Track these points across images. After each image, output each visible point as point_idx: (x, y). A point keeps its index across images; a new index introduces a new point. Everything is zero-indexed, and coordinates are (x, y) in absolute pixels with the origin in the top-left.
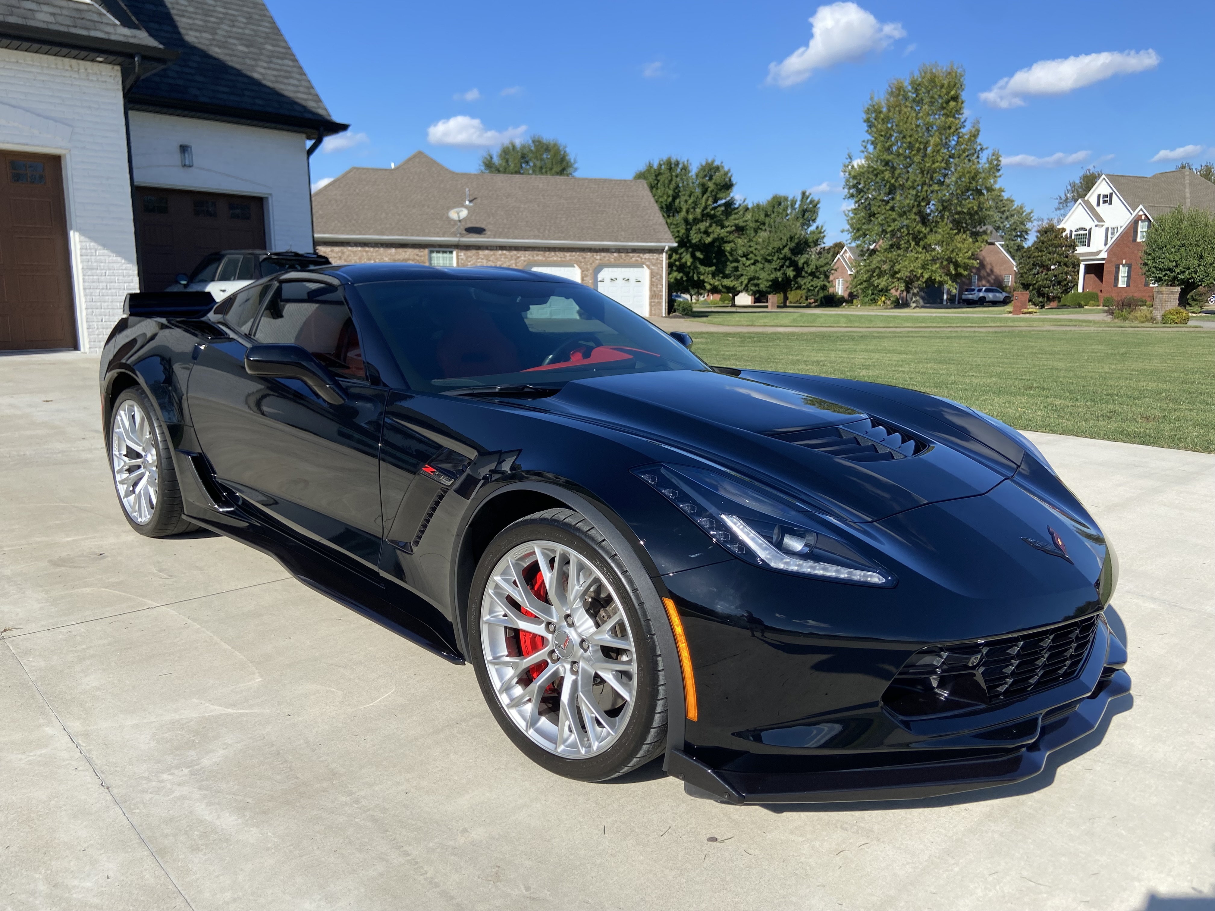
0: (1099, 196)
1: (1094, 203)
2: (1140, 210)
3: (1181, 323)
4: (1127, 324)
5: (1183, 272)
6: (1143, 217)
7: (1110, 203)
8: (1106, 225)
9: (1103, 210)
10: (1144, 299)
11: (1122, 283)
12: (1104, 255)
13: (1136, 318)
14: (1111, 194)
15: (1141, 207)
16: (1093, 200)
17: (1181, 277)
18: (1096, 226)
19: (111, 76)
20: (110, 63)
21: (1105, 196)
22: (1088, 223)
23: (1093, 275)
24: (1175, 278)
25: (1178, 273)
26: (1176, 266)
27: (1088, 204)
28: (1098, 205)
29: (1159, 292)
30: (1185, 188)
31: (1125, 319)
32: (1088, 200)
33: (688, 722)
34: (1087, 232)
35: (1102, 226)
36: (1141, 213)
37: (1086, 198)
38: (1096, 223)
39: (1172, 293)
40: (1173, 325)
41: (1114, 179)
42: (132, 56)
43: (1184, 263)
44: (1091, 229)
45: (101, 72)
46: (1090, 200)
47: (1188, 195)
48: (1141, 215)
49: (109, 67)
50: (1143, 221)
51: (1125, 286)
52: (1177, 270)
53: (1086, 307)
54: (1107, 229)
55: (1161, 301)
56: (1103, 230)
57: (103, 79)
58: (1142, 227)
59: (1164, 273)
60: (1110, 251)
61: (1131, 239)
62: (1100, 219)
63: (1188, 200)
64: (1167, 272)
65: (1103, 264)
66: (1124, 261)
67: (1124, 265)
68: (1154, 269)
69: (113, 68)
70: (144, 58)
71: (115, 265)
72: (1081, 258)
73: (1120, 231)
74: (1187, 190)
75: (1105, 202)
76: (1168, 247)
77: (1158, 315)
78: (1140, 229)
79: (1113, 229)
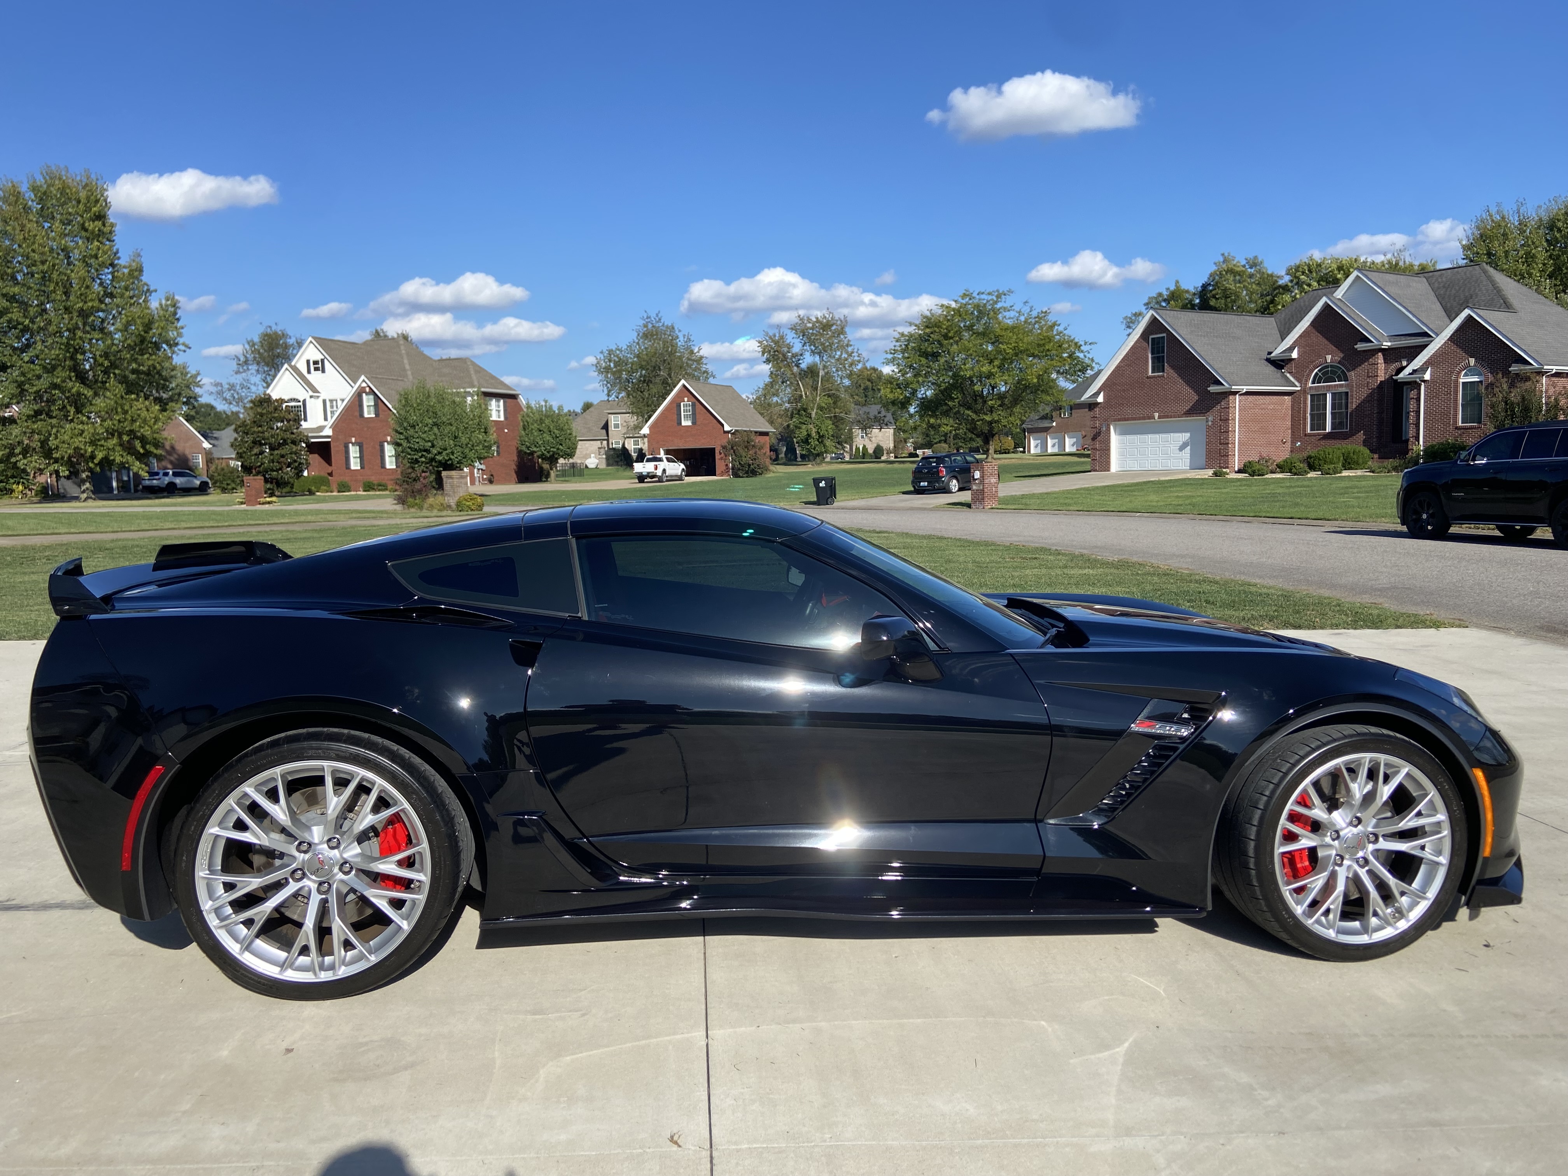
0: (308, 362)
1: (304, 370)
3: (477, 510)
5: (440, 453)
6: (368, 389)
7: (323, 371)
8: (323, 396)
9: (315, 377)
11: (355, 465)
12: (328, 432)
14: (322, 361)
15: (363, 377)
17: (439, 458)
18: (311, 397)
21: (316, 363)
28: (309, 372)
30: (402, 358)
32: (295, 366)
34: (301, 404)
35: (318, 397)
36: (364, 385)
37: (293, 364)
38: (311, 393)
39: (462, 477)
41: (323, 343)
43: (440, 443)
44: (304, 401)
46: (298, 366)
47: (407, 367)
48: (365, 387)
50: (367, 394)
51: (359, 468)
52: (434, 451)
53: (318, 494)
54: (324, 402)
55: (452, 486)
58: (368, 401)
60: (334, 427)
61: (357, 414)
62: (315, 390)
63: (409, 373)
65: (329, 442)
66: (353, 440)
67: (353, 444)
73: (341, 406)
74: (406, 361)
75: (316, 369)
78: (365, 404)
79: (331, 401)
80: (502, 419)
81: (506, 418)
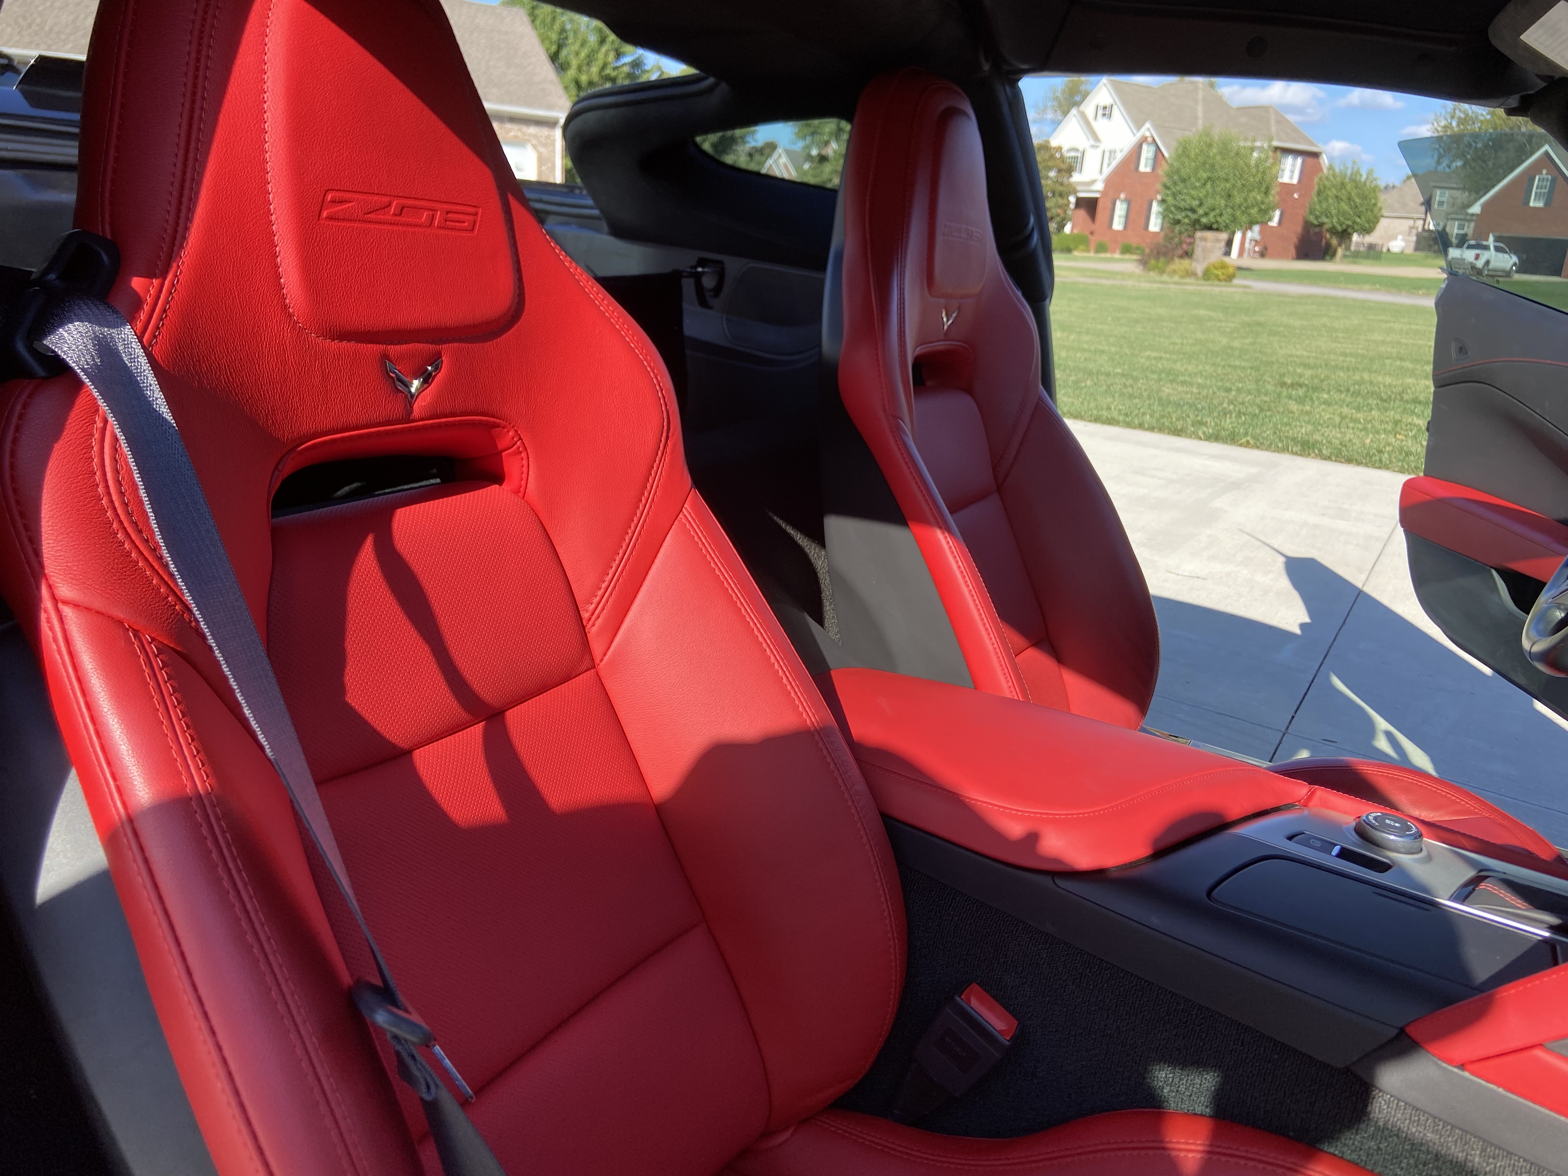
0: (1096, 107)
1: (1091, 116)
2: (1147, 129)
3: (1225, 281)
6: (1150, 139)
7: (1110, 118)
8: (1104, 146)
9: (1100, 125)
11: (1118, 224)
12: (1099, 186)
14: (1112, 106)
15: (1148, 125)
16: (1090, 113)
18: (1091, 147)
21: (1105, 108)
22: (1083, 142)
23: (1083, 211)
24: (1196, 221)
27: (1083, 115)
28: (1095, 118)
29: (1204, 239)
30: (1196, 105)
31: (1162, 272)
32: (1083, 111)
34: (1079, 155)
36: (1148, 134)
37: (1081, 109)
38: (1092, 142)
40: (1216, 283)
41: (1117, 86)
44: (1085, 150)
46: (1086, 111)
47: (1200, 114)
48: (1147, 137)
50: (1148, 144)
51: (1121, 228)
54: (1104, 153)
55: (1203, 251)
56: (1099, 152)
58: (1147, 152)
59: (1184, 214)
60: (1106, 182)
61: (1132, 167)
62: (1096, 138)
63: (1200, 120)
64: (1187, 213)
65: (1097, 198)
66: (1122, 196)
67: (1122, 201)
68: (1173, 209)
72: (1074, 188)
73: (1119, 157)
74: (1199, 109)
75: (1103, 115)
76: (1192, 179)
77: (1199, 268)
78: (1144, 155)
79: (1111, 152)
80: (1295, 181)
81: (1300, 181)
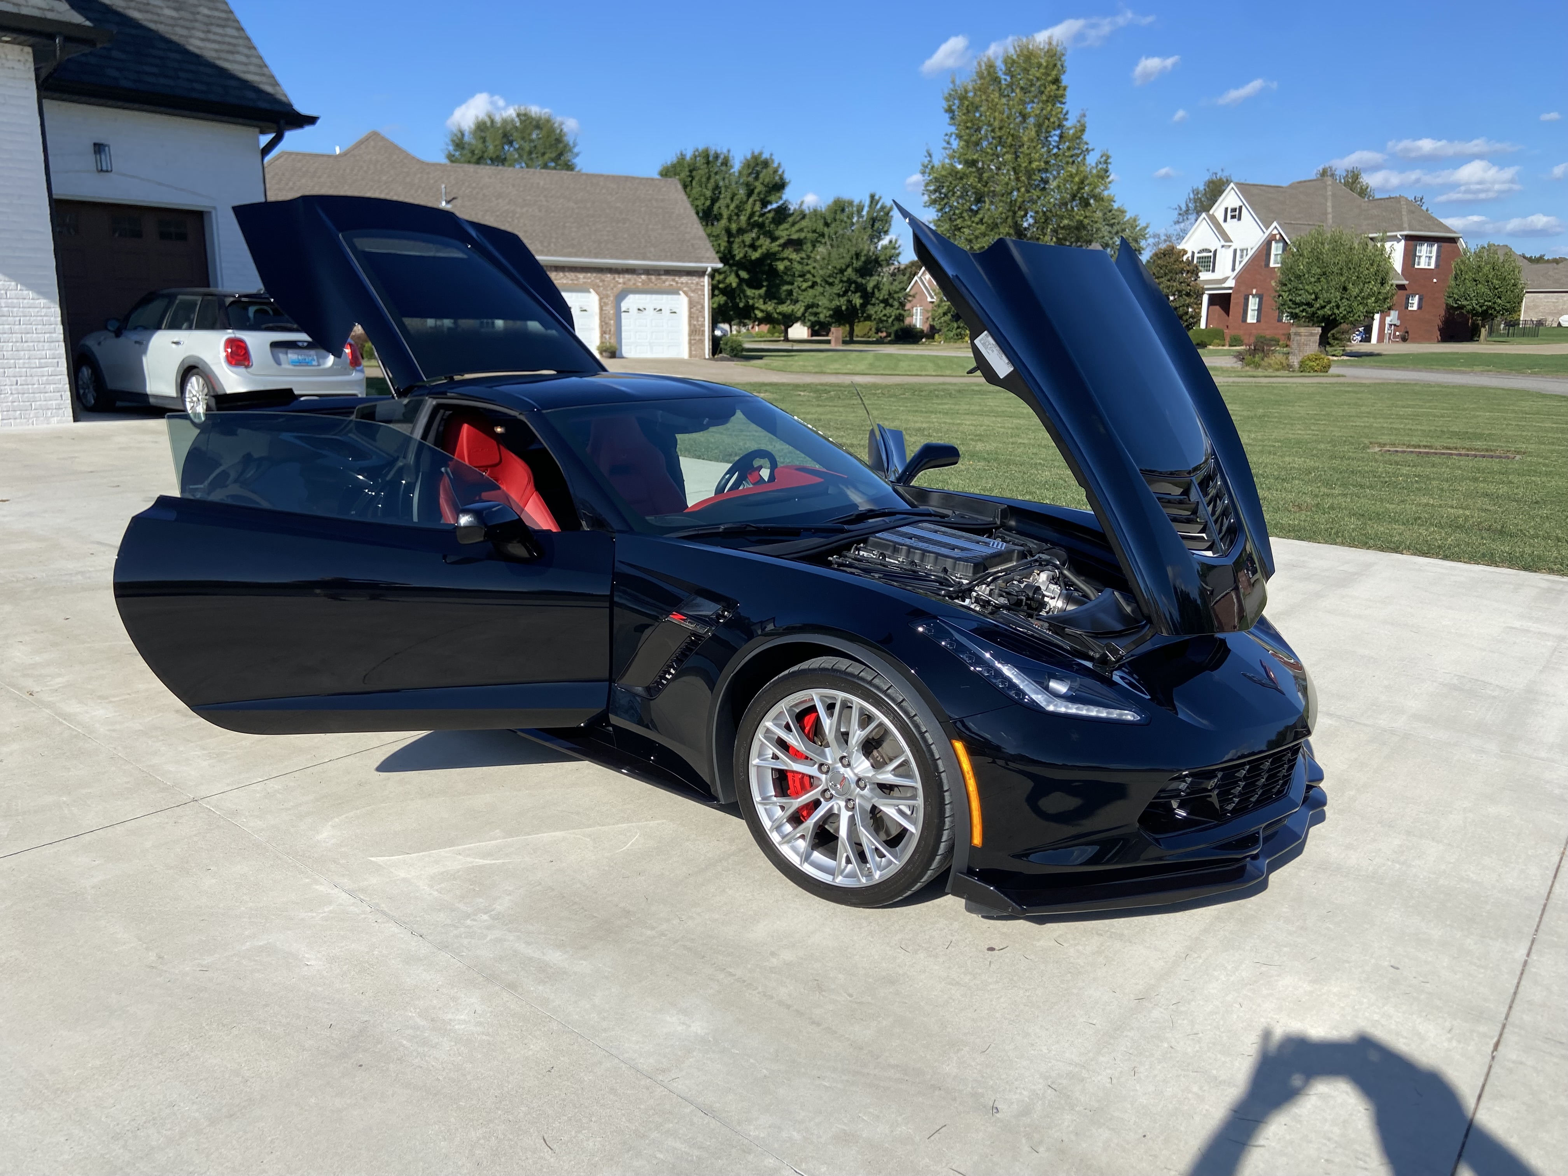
0: (1226, 209)
1: (1220, 219)
2: (1275, 228)
3: (1321, 371)
4: (1260, 372)
5: (1323, 307)
6: (1278, 237)
7: (1239, 219)
8: (1234, 245)
9: (1230, 226)
10: (1277, 337)
11: (1251, 318)
13: (1270, 365)
14: (1241, 208)
15: (1275, 224)
16: (1220, 216)
17: (1321, 313)
18: (1223, 246)
19: (19, 61)
20: (19, 44)
21: (1234, 210)
22: (1214, 243)
23: (1217, 307)
24: (1314, 314)
25: (1318, 309)
26: (1316, 299)
27: (1213, 219)
28: (1225, 220)
29: (1298, 334)
30: (1326, 200)
31: (1257, 366)
32: (1213, 215)
33: (974, 848)
34: (1211, 254)
35: (1230, 246)
36: (1275, 232)
37: (1211, 212)
38: (1223, 243)
39: (1312, 335)
40: (1312, 374)
41: (1245, 189)
42: (51, 37)
43: (1324, 296)
44: (1216, 251)
45: (6, 55)
46: (1216, 214)
47: (1330, 209)
48: (1275, 235)
49: (17, 48)
50: (1277, 242)
51: (1255, 321)
52: (1317, 305)
53: (1211, 347)
54: (1235, 251)
55: (1299, 344)
56: (1231, 250)
57: (8, 64)
58: (1276, 249)
59: (1301, 308)
60: (1239, 279)
61: (1263, 264)
62: (1227, 239)
63: (1330, 216)
64: (1304, 307)
65: (1230, 294)
66: (1254, 291)
67: (1254, 296)
68: (1290, 303)
69: (22, 50)
70: (67, 39)
71: (31, 310)
72: (1206, 287)
73: (1250, 253)
74: (1329, 203)
75: (1233, 217)
76: (1306, 276)
77: (1295, 361)
78: (1273, 252)
79: (1242, 250)
80: (1432, 266)
81: (1437, 265)
